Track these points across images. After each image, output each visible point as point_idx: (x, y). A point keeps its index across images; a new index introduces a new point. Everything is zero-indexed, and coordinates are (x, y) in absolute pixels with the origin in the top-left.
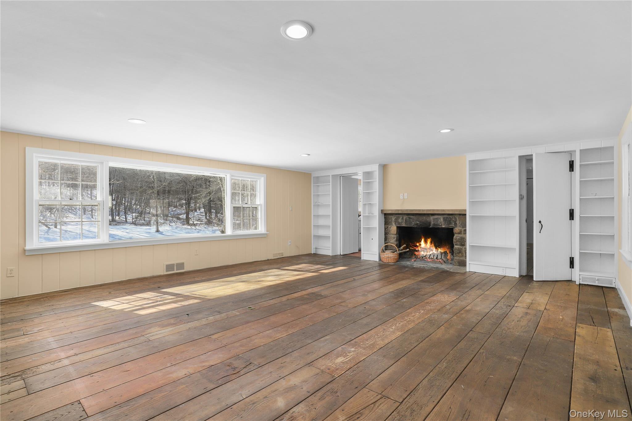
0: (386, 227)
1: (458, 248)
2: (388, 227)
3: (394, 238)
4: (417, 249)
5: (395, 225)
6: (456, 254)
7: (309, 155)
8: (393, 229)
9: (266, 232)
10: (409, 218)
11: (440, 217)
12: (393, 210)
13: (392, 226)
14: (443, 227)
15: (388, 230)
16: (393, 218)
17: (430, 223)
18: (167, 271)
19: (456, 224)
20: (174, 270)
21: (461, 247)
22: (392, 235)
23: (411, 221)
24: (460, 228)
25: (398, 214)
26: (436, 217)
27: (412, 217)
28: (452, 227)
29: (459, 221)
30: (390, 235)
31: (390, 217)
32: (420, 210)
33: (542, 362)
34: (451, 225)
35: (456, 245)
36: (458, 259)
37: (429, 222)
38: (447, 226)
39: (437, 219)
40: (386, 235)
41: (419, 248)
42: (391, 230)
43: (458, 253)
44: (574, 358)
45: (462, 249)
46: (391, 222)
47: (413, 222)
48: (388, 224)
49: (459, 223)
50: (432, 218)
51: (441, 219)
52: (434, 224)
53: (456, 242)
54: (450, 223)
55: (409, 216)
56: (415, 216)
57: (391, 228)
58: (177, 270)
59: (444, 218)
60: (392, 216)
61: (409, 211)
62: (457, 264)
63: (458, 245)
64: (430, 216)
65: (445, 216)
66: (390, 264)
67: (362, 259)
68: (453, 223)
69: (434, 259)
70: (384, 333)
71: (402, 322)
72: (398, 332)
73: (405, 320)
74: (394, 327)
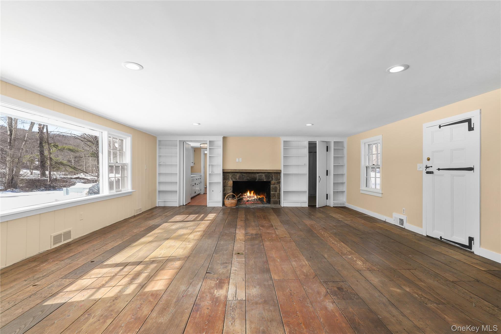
0: (224, 182)
1: (273, 193)
2: (226, 182)
3: (231, 189)
4: (245, 197)
5: (231, 180)
6: (272, 197)
7: (200, 124)
8: (230, 183)
9: (132, 190)
10: (242, 175)
11: (262, 174)
12: (232, 169)
13: (229, 181)
14: (265, 180)
15: (226, 183)
16: (230, 175)
17: (256, 179)
18: (54, 244)
19: (272, 179)
20: (61, 242)
21: (275, 193)
22: (229, 187)
23: (244, 177)
24: (275, 181)
25: (234, 173)
26: (260, 174)
27: (244, 174)
28: (270, 180)
29: (274, 177)
30: (227, 187)
31: (228, 174)
32: (252, 170)
34: (269, 180)
35: (272, 191)
36: (273, 200)
37: (256, 177)
38: (267, 180)
39: (261, 175)
40: (224, 187)
41: (246, 196)
42: (228, 183)
43: (273, 197)
45: (275, 194)
46: (229, 178)
47: (245, 177)
48: (226, 180)
49: (274, 178)
50: (257, 175)
51: (264, 175)
52: (259, 179)
53: (273, 190)
54: (269, 178)
55: (242, 174)
56: (246, 174)
57: (229, 182)
58: (64, 241)
59: (265, 175)
60: (229, 174)
61: (243, 170)
62: (273, 203)
63: (273, 192)
64: (256, 174)
65: (266, 174)
66: (233, 207)
67: (208, 206)
68: (271, 178)
69: (255, 202)
70: (337, 245)
71: (328, 238)
72: (341, 243)
73: (327, 237)
74: (333, 241)
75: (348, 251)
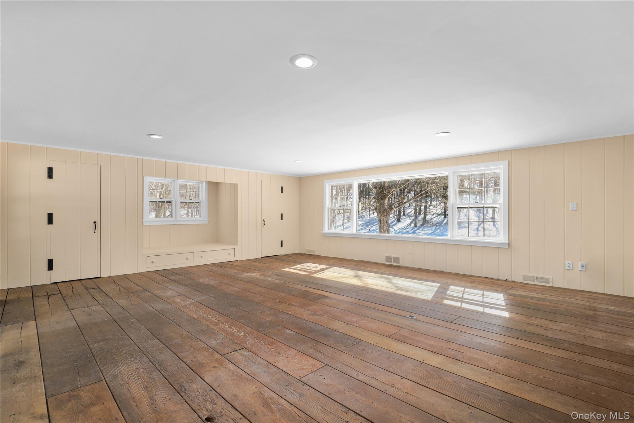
18: (386, 261)
33: (71, 354)
44: (43, 374)
70: (203, 312)
71: (219, 321)
72: (198, 316)
73: (222, 323)
74: (210, 316)
75: (189, 308)
